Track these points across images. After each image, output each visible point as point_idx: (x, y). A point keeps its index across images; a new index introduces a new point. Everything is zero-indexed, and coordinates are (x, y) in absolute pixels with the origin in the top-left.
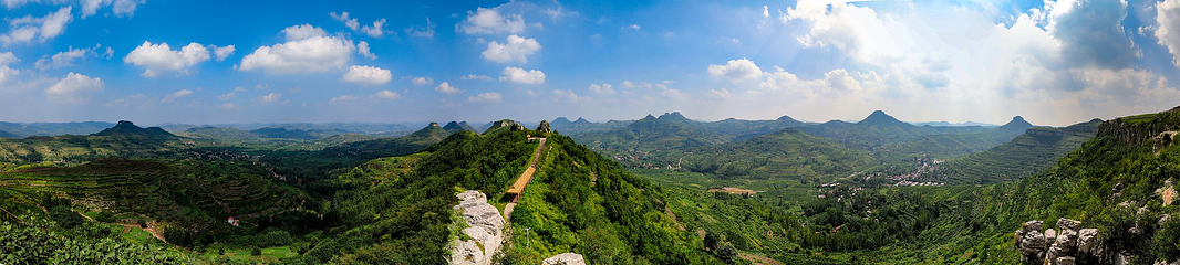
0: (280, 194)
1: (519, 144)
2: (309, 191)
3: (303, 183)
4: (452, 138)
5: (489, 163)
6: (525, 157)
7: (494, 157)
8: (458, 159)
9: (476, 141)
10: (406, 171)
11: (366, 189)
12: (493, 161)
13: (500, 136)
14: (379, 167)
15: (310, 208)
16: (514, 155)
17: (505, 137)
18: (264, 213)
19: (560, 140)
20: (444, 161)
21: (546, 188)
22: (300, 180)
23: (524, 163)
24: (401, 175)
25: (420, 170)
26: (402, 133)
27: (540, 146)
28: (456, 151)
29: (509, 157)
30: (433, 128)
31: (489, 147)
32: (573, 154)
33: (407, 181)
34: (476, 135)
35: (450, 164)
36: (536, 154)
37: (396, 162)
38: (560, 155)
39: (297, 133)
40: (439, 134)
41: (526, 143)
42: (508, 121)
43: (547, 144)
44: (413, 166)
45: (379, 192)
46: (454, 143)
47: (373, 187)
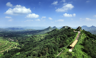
0: (10, 45)
1: (71, 33)
2: (19, 43)
3: (18, 41)
4: (53, 30)
5: (63, 37)
6: (74, 37)
7: (64, 36)
8: (54, 36)
9: (58, 31)
10: (42, 38)
11: (32, 42)
12: (64, 37)
13: (65, 30)
14: (36, 37)
15: (18, 47)
16: (70, 35)
17: (66, 31)
18: (6, 50)
19: (86, 33)
20: (51, 36)
21: (82, 47)
22: (17, 40)
23: (74, 38)
24: (41, 39)
25: (45, 38)
26: (43, 29)
27: (78, 34)
28: (54, 34)
29: (69, 36)
30: (50, 28)
31: (62, 33)
32: (91, 37)
33: (42, 40)
34: (58, 30)
35: (52, 37)
36: (77, 36)
37: (40, 36)
38: (87, 37)
39: (18, 29)
40: (51, 29)
41: (74, 33)
42: (67, 26)
43: (81, 33)
44: (44, 37)
45: (35, 43)
46: (54, 31)
47: (34, 42)
